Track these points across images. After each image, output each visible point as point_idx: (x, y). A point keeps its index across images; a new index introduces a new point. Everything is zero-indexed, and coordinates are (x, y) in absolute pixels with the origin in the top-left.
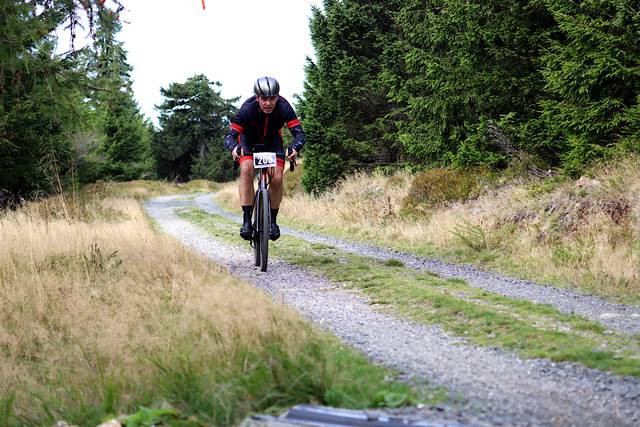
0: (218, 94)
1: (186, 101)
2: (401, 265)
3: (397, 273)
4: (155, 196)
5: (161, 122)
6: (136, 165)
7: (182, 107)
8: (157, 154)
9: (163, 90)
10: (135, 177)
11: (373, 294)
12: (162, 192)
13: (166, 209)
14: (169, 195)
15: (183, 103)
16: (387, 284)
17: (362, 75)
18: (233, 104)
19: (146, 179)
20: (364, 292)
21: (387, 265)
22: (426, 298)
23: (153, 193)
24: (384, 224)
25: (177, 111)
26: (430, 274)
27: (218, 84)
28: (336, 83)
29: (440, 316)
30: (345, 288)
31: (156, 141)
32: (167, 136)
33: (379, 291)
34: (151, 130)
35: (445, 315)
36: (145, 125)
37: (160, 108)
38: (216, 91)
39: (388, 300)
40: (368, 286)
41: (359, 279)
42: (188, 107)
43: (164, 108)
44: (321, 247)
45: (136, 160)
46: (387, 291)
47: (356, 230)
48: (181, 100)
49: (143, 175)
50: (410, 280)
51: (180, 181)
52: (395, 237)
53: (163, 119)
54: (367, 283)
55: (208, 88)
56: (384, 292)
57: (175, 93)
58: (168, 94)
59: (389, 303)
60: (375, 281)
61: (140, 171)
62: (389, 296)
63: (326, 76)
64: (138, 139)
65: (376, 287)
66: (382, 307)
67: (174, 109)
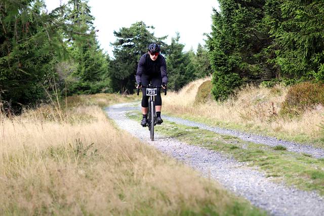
0: (153, 34)
1: (131, 39)
2: (285, 149)
3: (283, 155)
4: (112, 104)
5: (114, 54)
6: (99, 83)
7: (129, 43)
8: (112, 75)
9: (115, 33)
10: (98, 91)
11: (268, 170)
12: (116, 101)
13: (120, 113)
14: (122, 103)
15: (129, 41)
16: (277, 163)
17: (251, 19)
18: (163, 41)
19: (105, 92)
20: (262, 168)
21: (276, 149)
22: (305, 172)
23: (110, 102)
24: (270, 121)
25: (125, 46)
26: (305, 155)
27: (152, 27)
28: (234, 25)
29: (316, 185)
30: (248, 166)
31: (111, 67)
32: (118, 63)
33: (272, 168)
34: (108, 60)
35: (320, 184)
36: (103, 56)
37: (113, 45)
38: (151, 32)
39: (279, 174)
40: (264, 165)
41: (257, 159)
42: (132, 43)
43: (117, 44)
44: (228, 138)
45: (99, 80)
46: (277, 168)
47: (251, 126)
48: (127, 39)
49: (104, 90)
50: (292, 160)
51: (128, 93)
52: (278, 130)
53: (116, 52)
54: (263, 162)
55: (145, 31)
56: (275, 169)
57: (124, 35)
58: (119, 35)
59: (280, 176)
60: (268, 161)
61: (102, 87)
62: (279, 171)
63: (227, 21)
64: (100, 65)
65: (269, 165)
66: (275, 178)
67: (123, 45)
